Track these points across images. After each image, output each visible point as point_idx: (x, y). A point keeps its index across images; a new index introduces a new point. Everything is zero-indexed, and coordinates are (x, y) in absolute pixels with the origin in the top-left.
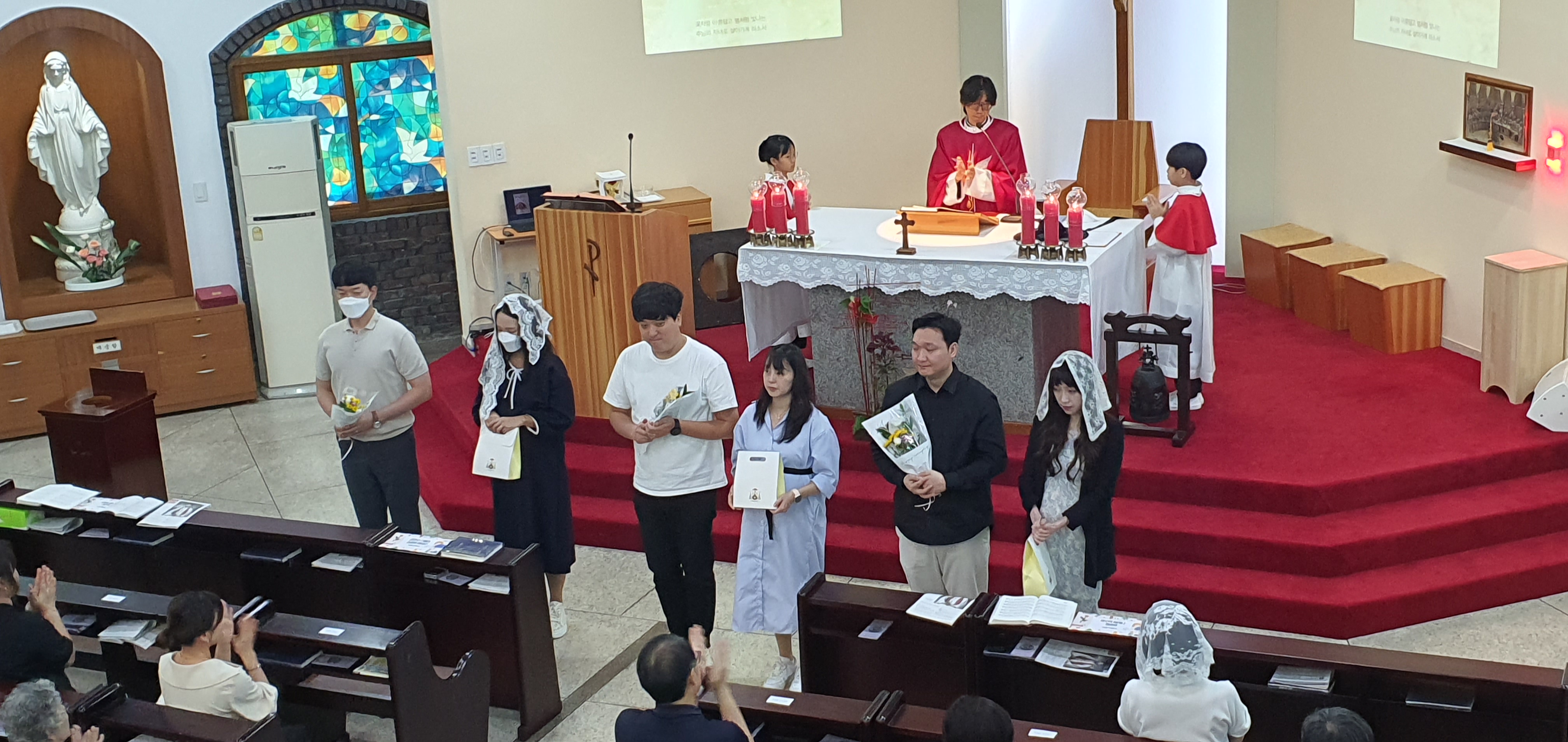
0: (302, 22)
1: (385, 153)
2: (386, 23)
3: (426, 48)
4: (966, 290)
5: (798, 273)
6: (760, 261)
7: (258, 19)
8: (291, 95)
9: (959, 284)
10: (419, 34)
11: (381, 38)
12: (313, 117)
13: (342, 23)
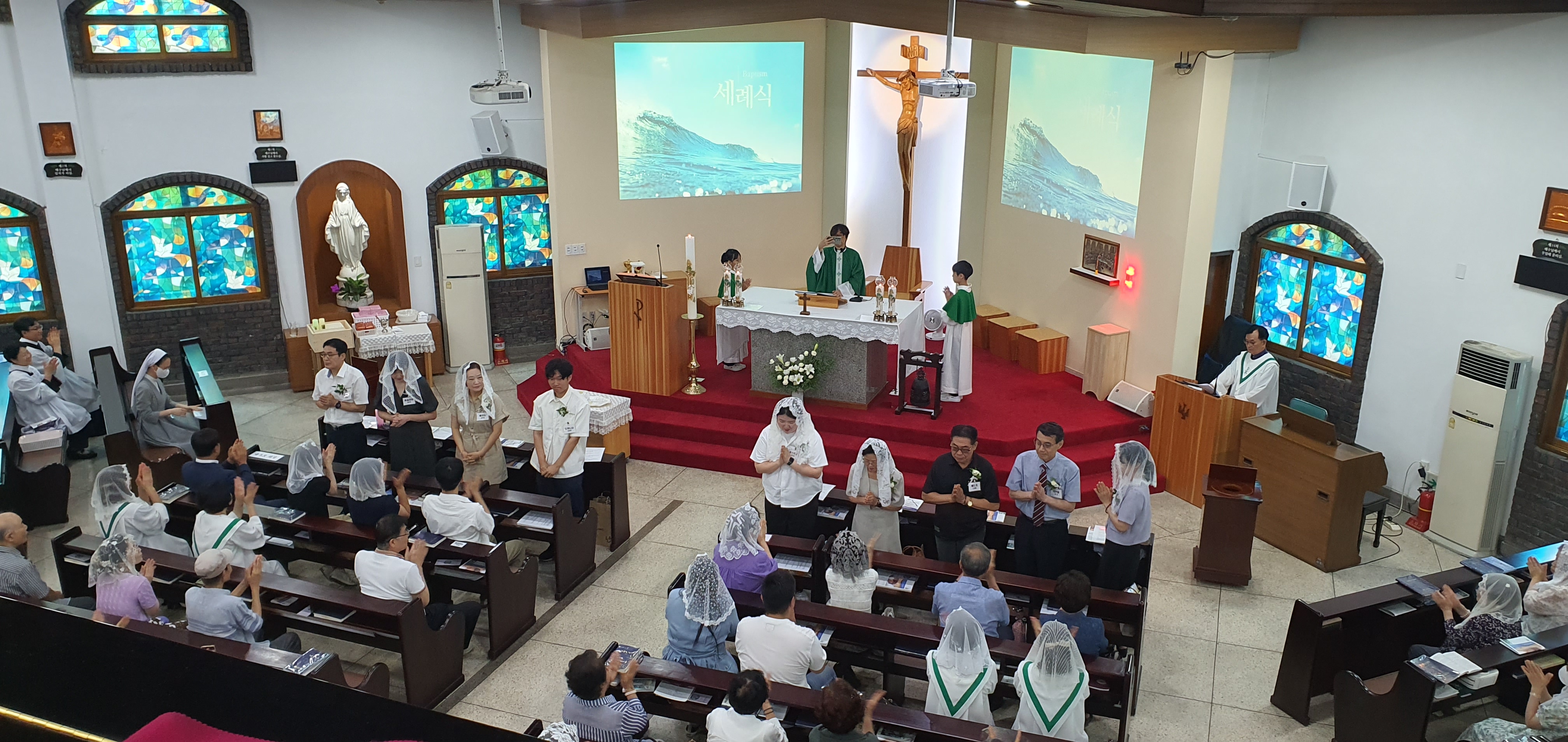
0: (476, 173)
1: (517, 245)
2: (521, 176)
3: (545, 190)
4: (835, 335)
5: (748, 322)
6: (728, 314)
7: (453, 171)
8: (468, 212)
9: (831, 331)
10: (539, 182)
11: (518, 183)
12: (480, 225)
13: (497, 174)
